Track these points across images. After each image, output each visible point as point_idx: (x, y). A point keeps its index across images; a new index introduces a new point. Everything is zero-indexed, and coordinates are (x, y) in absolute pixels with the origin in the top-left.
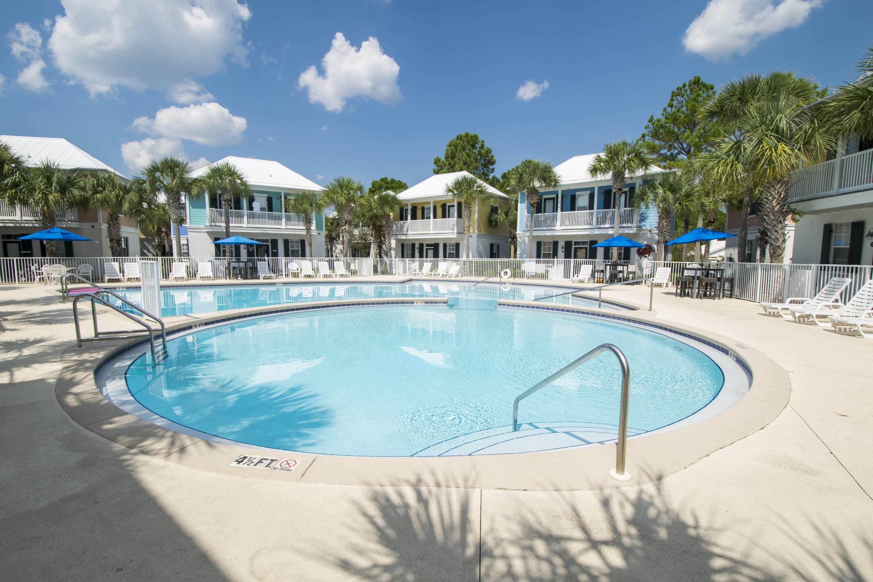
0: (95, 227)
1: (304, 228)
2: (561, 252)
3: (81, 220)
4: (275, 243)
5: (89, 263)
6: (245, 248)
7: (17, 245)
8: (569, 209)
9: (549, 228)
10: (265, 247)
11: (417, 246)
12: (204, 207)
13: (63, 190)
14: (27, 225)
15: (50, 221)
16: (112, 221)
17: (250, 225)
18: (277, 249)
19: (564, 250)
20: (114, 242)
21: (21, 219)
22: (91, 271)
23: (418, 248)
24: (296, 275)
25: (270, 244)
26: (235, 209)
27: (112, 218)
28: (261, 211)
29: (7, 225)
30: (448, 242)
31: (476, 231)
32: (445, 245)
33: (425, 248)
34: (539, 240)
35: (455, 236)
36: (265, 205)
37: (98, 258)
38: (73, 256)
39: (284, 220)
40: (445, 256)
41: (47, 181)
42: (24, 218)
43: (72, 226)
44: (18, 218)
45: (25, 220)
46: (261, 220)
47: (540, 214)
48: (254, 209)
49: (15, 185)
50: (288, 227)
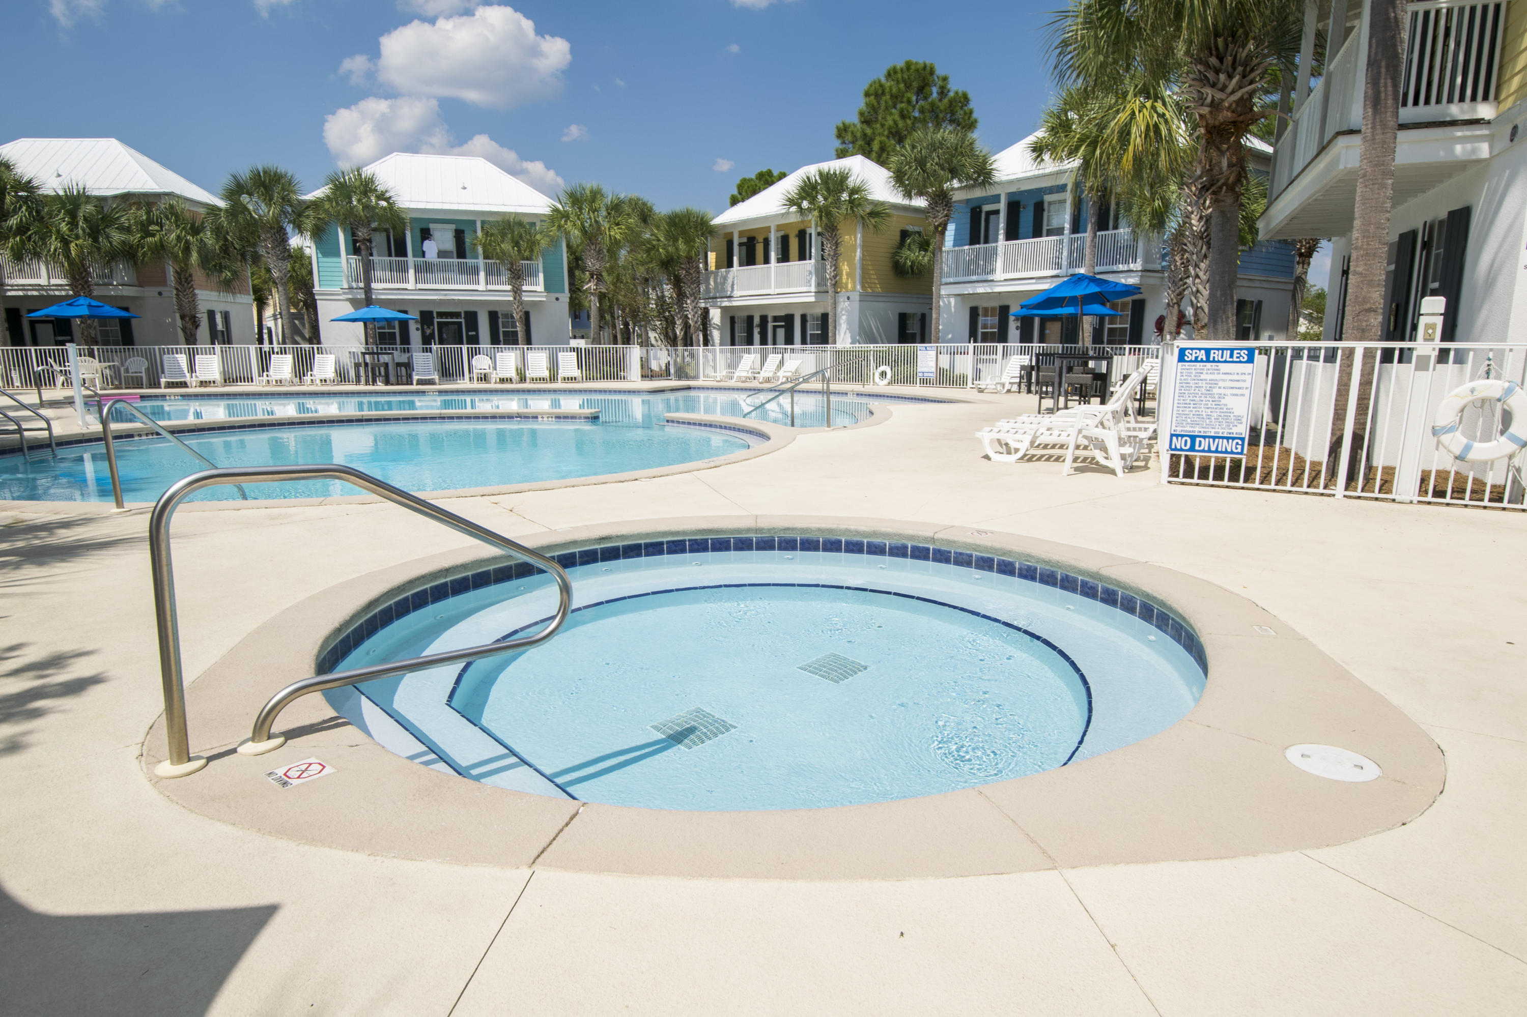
0: (164, 294)
1: (509, 288)
2: (1014, 331)
3: (141, 283)
4: (472, 318)
5: (142, 357)
6: (418, 329)
7: (51, 326)
8: (1031, 234)
9: (984, 277)
10: (456, 327)
11: (757, 320)
12: (338, 255)
13: (95, 232)
14: (57, 293)
15: (83, 287)
16: (180, 283)
17: (420, 286)
18: (476, 329)
19: (1019, 324)
20: (187, 319)
21: (49, 283)
22: (143, 369)
23: (758, 326)
24: (484, 378)
25: (463, 320)
26: (397, 256)
27: (180, 279)
28: (439, 257)
29: (30, 293)
30: (809, 312)
31: (858, 287)
32: (804, 318)
33: (770, 325)
34: (974, 304)
35: (813, 299)
36: (449, 244)
37: (157, 347)
38: (133, 345)
39: (482, 274)
40: (804, 342)
41: (71, 218)
42: (54, 281)
43: (125, 294)
44: (43, 281)
45: (53, 285)
46: (441, 275)
47: (977, 246)
48: (427, 255)
49: (22, 229)
50: (490, 287)
